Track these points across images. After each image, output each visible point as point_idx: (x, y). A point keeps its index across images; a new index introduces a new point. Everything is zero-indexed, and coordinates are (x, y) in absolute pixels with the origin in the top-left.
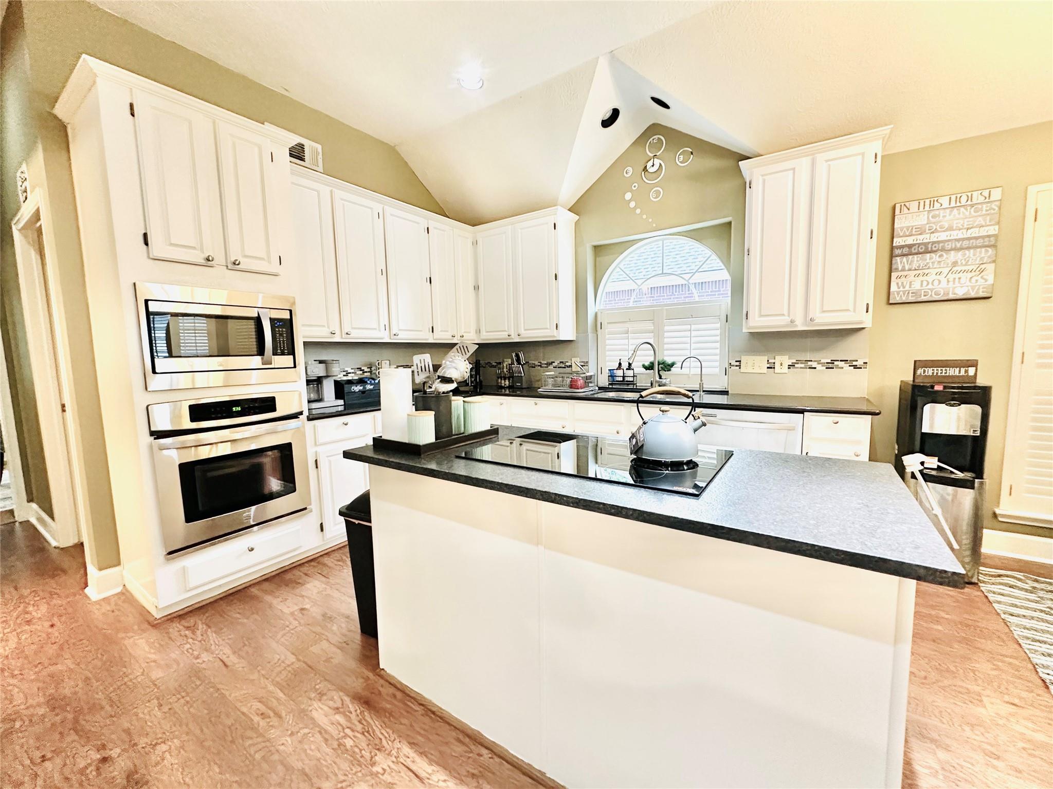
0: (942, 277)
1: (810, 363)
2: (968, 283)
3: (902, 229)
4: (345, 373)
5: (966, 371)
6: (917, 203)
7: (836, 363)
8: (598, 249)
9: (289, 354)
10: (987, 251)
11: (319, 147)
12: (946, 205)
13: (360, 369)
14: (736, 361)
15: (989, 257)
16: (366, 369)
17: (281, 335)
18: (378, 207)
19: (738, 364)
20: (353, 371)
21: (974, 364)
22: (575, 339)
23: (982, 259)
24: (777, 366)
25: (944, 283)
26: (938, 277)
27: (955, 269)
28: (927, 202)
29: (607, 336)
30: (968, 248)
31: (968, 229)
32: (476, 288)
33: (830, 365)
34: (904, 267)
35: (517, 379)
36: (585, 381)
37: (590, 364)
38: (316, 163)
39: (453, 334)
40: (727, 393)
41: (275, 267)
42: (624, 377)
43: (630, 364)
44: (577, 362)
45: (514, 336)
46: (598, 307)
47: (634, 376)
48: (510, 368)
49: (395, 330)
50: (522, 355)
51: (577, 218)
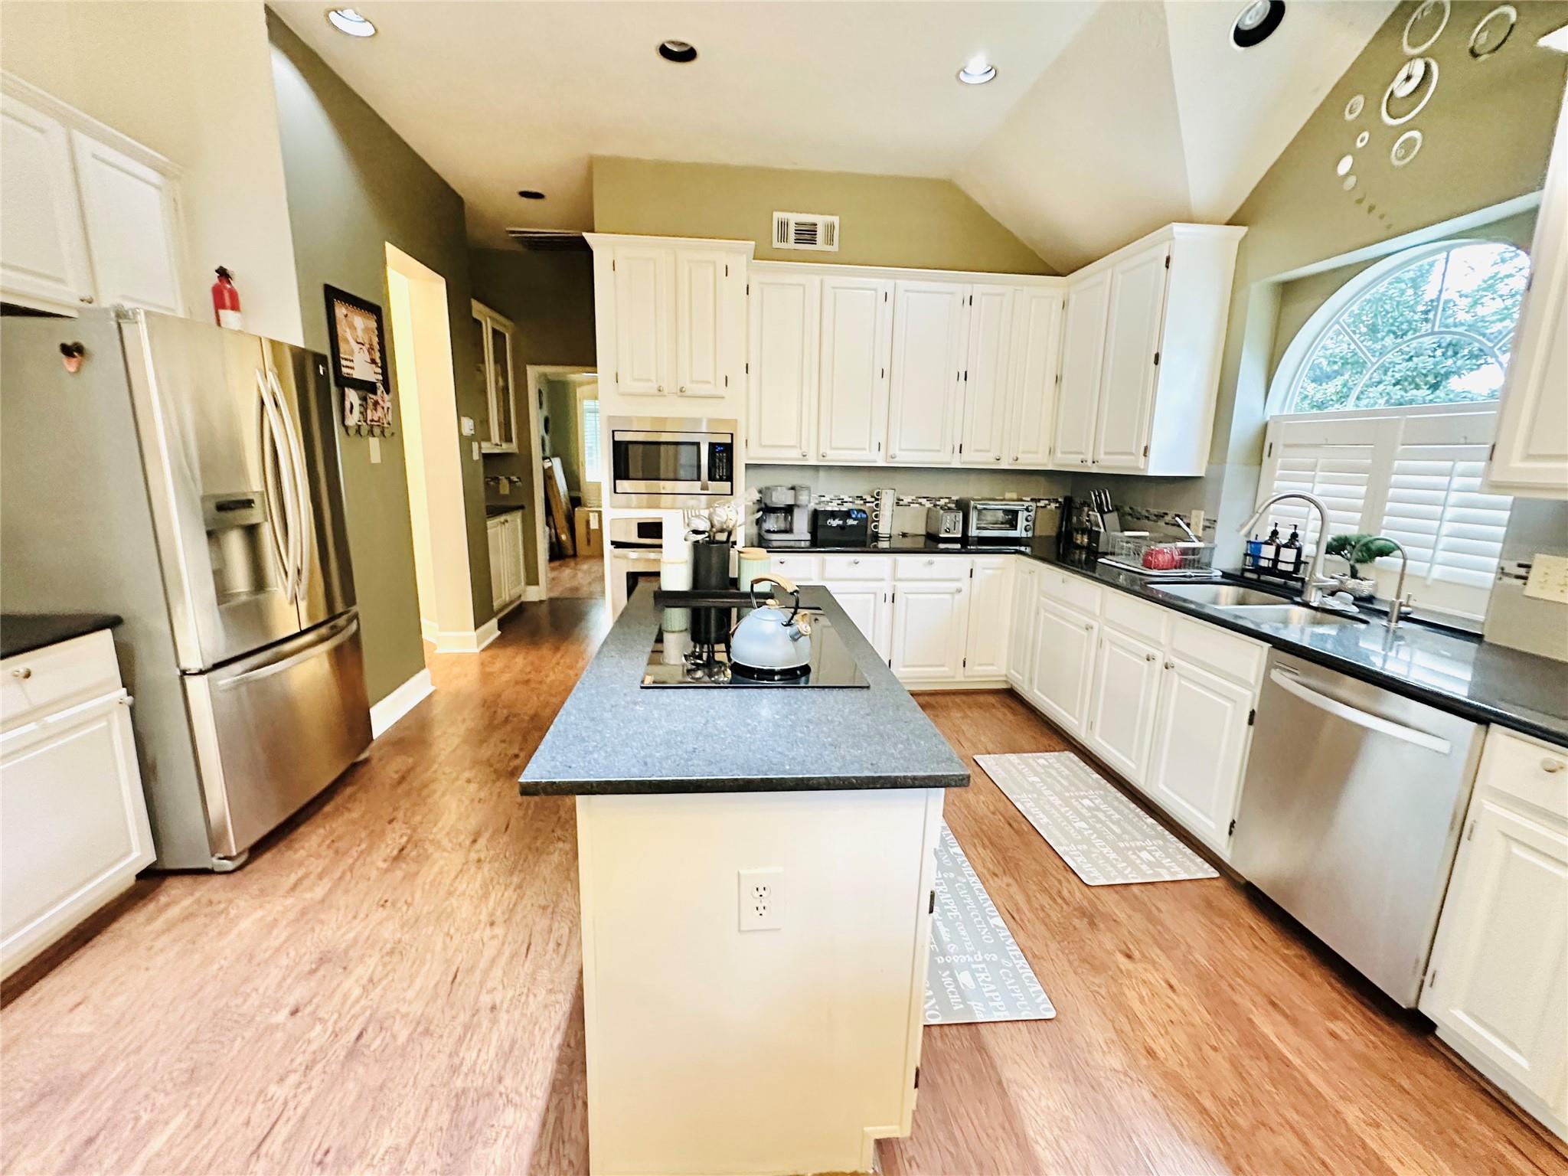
4: (839, 502)
8: (1286, 288)
9: (726, 480)
11: (836, 220)
13: (861, 498)
14: (1520, 566)
16: (869, 499)
17: (721, 460)
18: (890, 283)
19: (1522, 572)
20: (850, 499)
22: (1202, 474)
29: (1278, 472)
32: (1059, 379)
35: (1094, 536)
36: (1177, 557)
37: (1218, 526)
38: (830, 240)
39: (997, 455)
40: (1478, 638)
41: (721, 389)
42: (1276, 561)
43: (1294, 536)
44: (1198, 518)
45: (1090, 462)
46: (1274, 409)
47: (1298, 563)
48: (1088, 516)
49: (894, 449)
50: (1107, 497)
51: (1241, 231)
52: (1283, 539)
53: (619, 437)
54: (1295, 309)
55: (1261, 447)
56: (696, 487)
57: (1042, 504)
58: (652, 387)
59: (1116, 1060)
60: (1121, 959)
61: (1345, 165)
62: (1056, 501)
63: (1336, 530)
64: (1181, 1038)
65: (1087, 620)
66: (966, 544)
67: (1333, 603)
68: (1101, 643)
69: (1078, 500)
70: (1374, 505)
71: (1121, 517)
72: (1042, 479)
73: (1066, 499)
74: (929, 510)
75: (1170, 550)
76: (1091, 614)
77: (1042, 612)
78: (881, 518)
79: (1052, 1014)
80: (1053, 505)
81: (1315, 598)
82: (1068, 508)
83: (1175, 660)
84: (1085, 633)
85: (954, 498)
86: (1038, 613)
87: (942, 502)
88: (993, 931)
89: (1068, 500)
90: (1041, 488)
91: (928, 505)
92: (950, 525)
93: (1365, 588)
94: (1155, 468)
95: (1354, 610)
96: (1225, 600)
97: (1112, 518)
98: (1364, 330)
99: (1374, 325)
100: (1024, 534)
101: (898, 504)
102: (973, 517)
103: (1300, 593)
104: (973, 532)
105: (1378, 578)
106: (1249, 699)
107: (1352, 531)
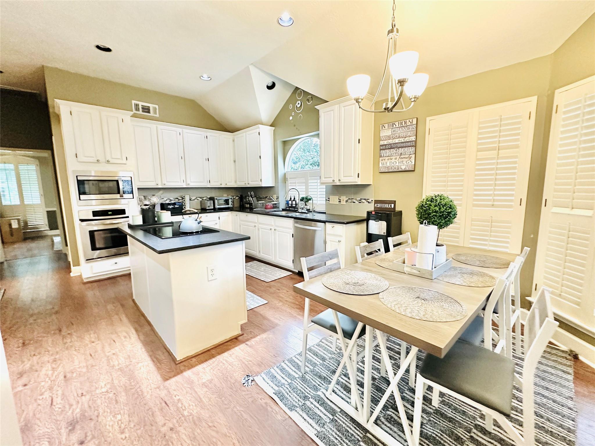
0: (396, 161)
1: (353, 200)
2: (406, 164)
3: (383, 137)
5: (391, 206)
6: (387, 124)
7: (362, 200)
8: (285, 143)
10: (412, 148)
11: (157, 106)
12: (397, 126)
13: (177, 199)
14: (328, 198)
15: (413, 151)
16: (180, 199)
18: (180, 130)
20: (174, 199)
21: (394, 202)
22: (274, 185)
23: (410, 152)
24: (342, 201)
25: (397, 164)
26: (395, 160)
27: (401, 156)
28: (391, 124)
29: (289, 185)
30: (406, 147)
31: (405, 138)
32: (235, 161)
33: (360, 201)
34: (384, 155)
35: (251, 204)
36: (272, 206)
37: (279, 198)
38: (155, 113)
39: (221, 183)
40: (325, 213)
41: (124, 161)
42: (292, 204)
43: (294, 198)
44: (275, 196)
45: (247, 184)
46: (286, 170)
47: (296, 204)
48: (248, 199)
49: (188, 182)
50: (252, 193)
51: (274, 128)
52: (293, 199)
53: (79, 178)
54: (287, 147)
55: (285, 179)
56: (118, 196)
57: (234, 197)
58: (95, 160)
59: (281, 304)
60: (278, 291)
61: (291, 118)
62: (238, 196)
63: (301, 196)
64: (291, 297)
65: (254, 224)
66: (215, 210)
67: (303, 211)
68: (259, 229)
69: (244, 196)
70: (307, 191)
71: (257, 198)
72: (233, 190)
73: (241, 195)
74: (201, 201)
75: (270, 204)
76: (255, 223)
77: (242, 226)
78: (186, 204)
79: (267, 302)
80: (237, 198)
81: (300, 210)
82: (241, 198)
83: (276, 228)
84: (254, 228)
85: (208, 197)
86: (240, 226)
87: (205, 198)
88: (250, 295)
89: (241, 196)
90: (233, 193)
91: (201, 200)
92: (209, 205)
93: (308, 207)
94: (264, 185)
95: (307, 212)
96: (284, 213)
97: (255, 199)
98: (302, 150)
99: (304, 149)
100: (231, 206)
101: (190, 200)
102: (216, 201)
103: (297, 210)
104: (217, 206)
105: (309, 206)
106: (292, 231)
107: (304, 196)
